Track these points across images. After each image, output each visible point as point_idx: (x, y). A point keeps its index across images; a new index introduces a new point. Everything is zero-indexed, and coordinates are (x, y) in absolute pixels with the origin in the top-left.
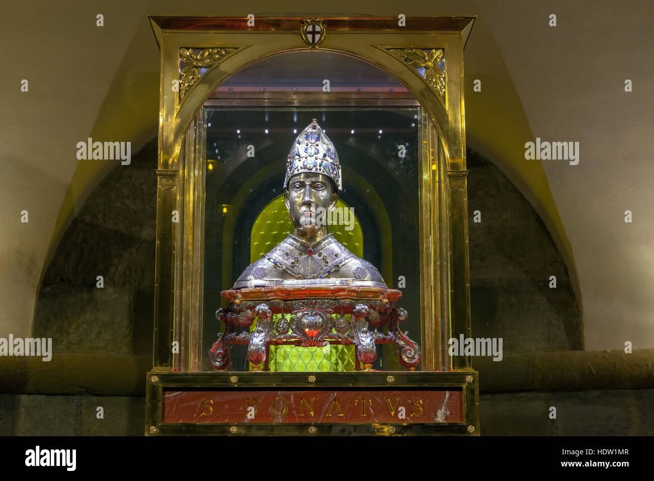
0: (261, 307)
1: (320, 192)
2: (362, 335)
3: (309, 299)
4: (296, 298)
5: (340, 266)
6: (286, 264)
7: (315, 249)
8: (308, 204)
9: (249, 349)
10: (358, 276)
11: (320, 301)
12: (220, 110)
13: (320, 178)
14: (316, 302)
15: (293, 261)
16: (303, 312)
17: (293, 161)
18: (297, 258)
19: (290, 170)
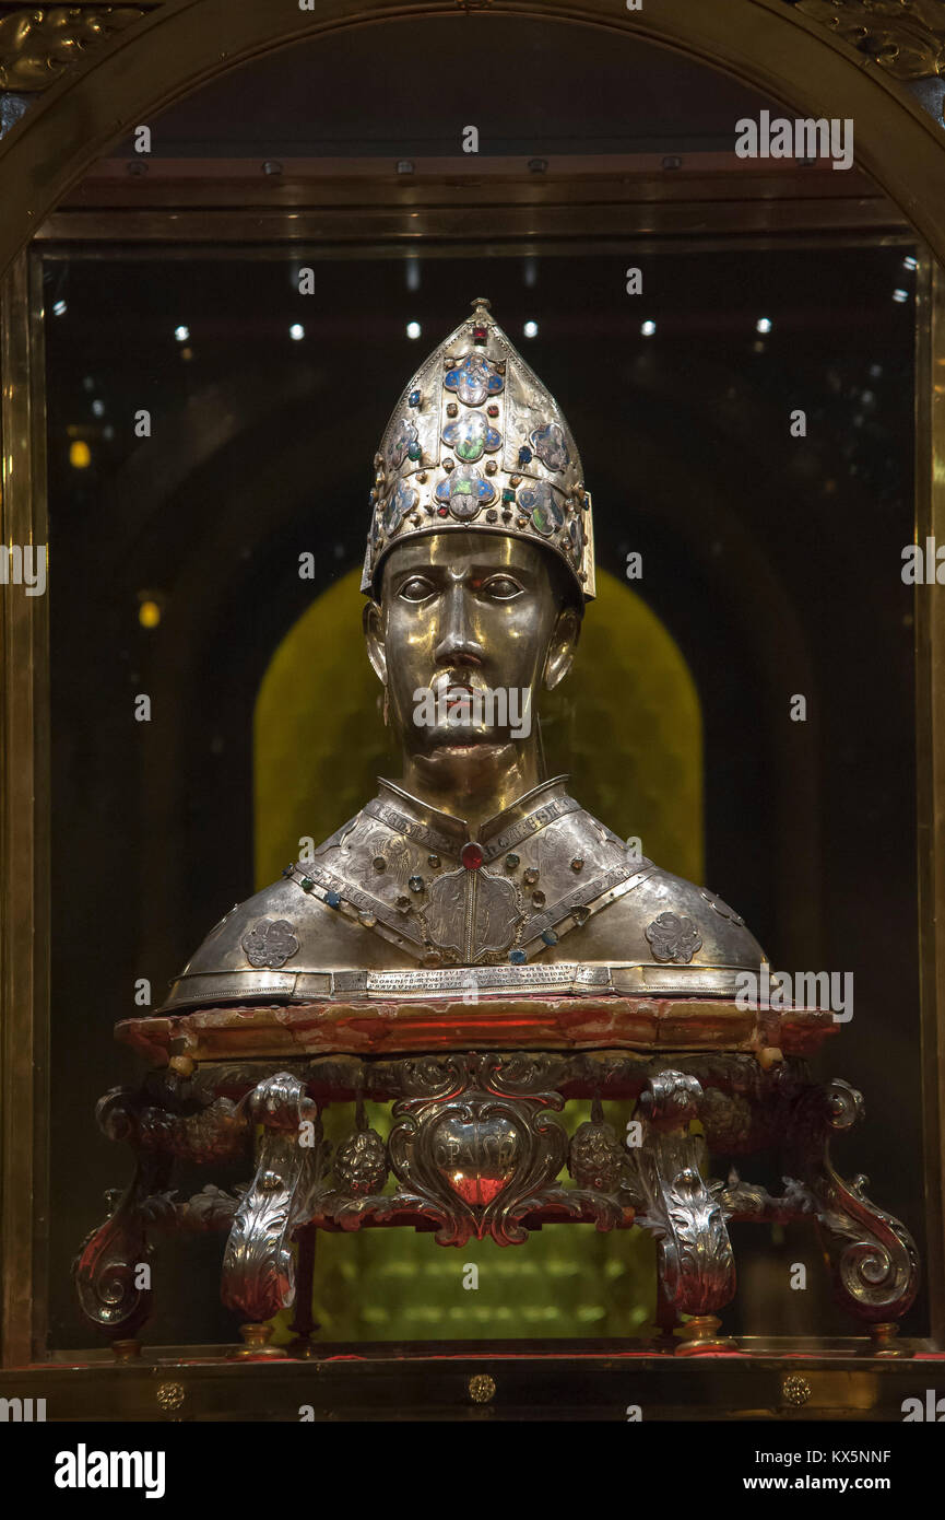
0: (274, 1087)
1: (509, 610)
2: (676, 1198)
3: (465, 1052)
4: (414, 1049)
5: (593, 909)
6: (373, 906)
7: (493, 843)
8: (461, 663)
9: (227, 1262)
10: (667, 948)
11: (507, 1057)
12: (98, 256)
13: (508, 553)
14: (492, 1064)
15: (405, 893)
16: (440, 1103)
17: (396, 482)
18: (419, 880)
19: (386, 521)
